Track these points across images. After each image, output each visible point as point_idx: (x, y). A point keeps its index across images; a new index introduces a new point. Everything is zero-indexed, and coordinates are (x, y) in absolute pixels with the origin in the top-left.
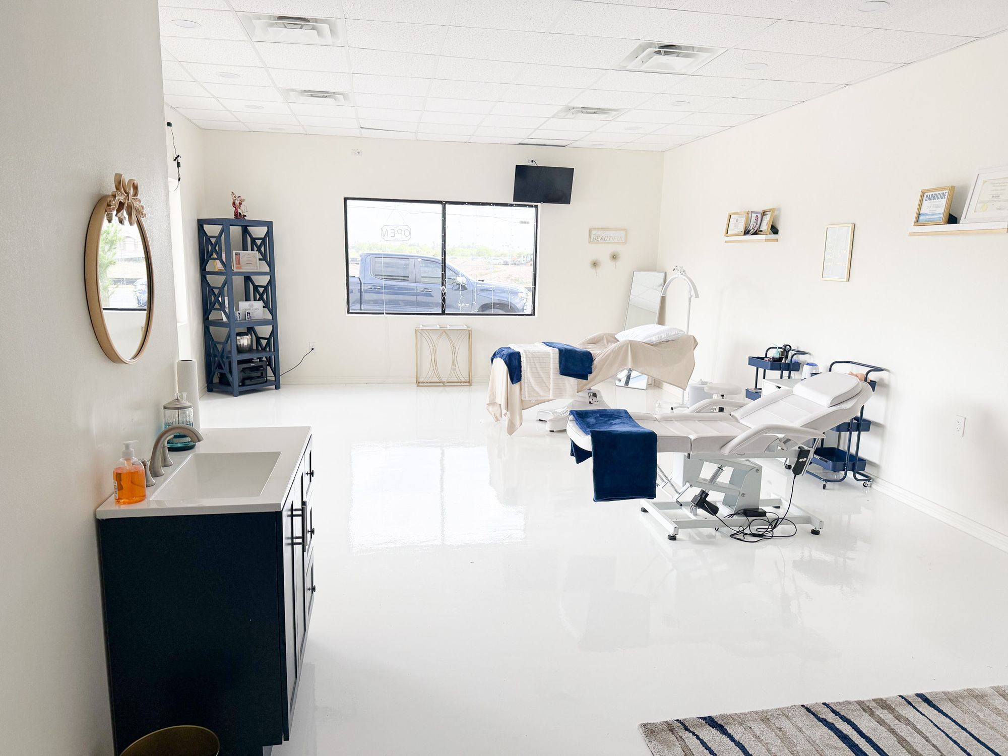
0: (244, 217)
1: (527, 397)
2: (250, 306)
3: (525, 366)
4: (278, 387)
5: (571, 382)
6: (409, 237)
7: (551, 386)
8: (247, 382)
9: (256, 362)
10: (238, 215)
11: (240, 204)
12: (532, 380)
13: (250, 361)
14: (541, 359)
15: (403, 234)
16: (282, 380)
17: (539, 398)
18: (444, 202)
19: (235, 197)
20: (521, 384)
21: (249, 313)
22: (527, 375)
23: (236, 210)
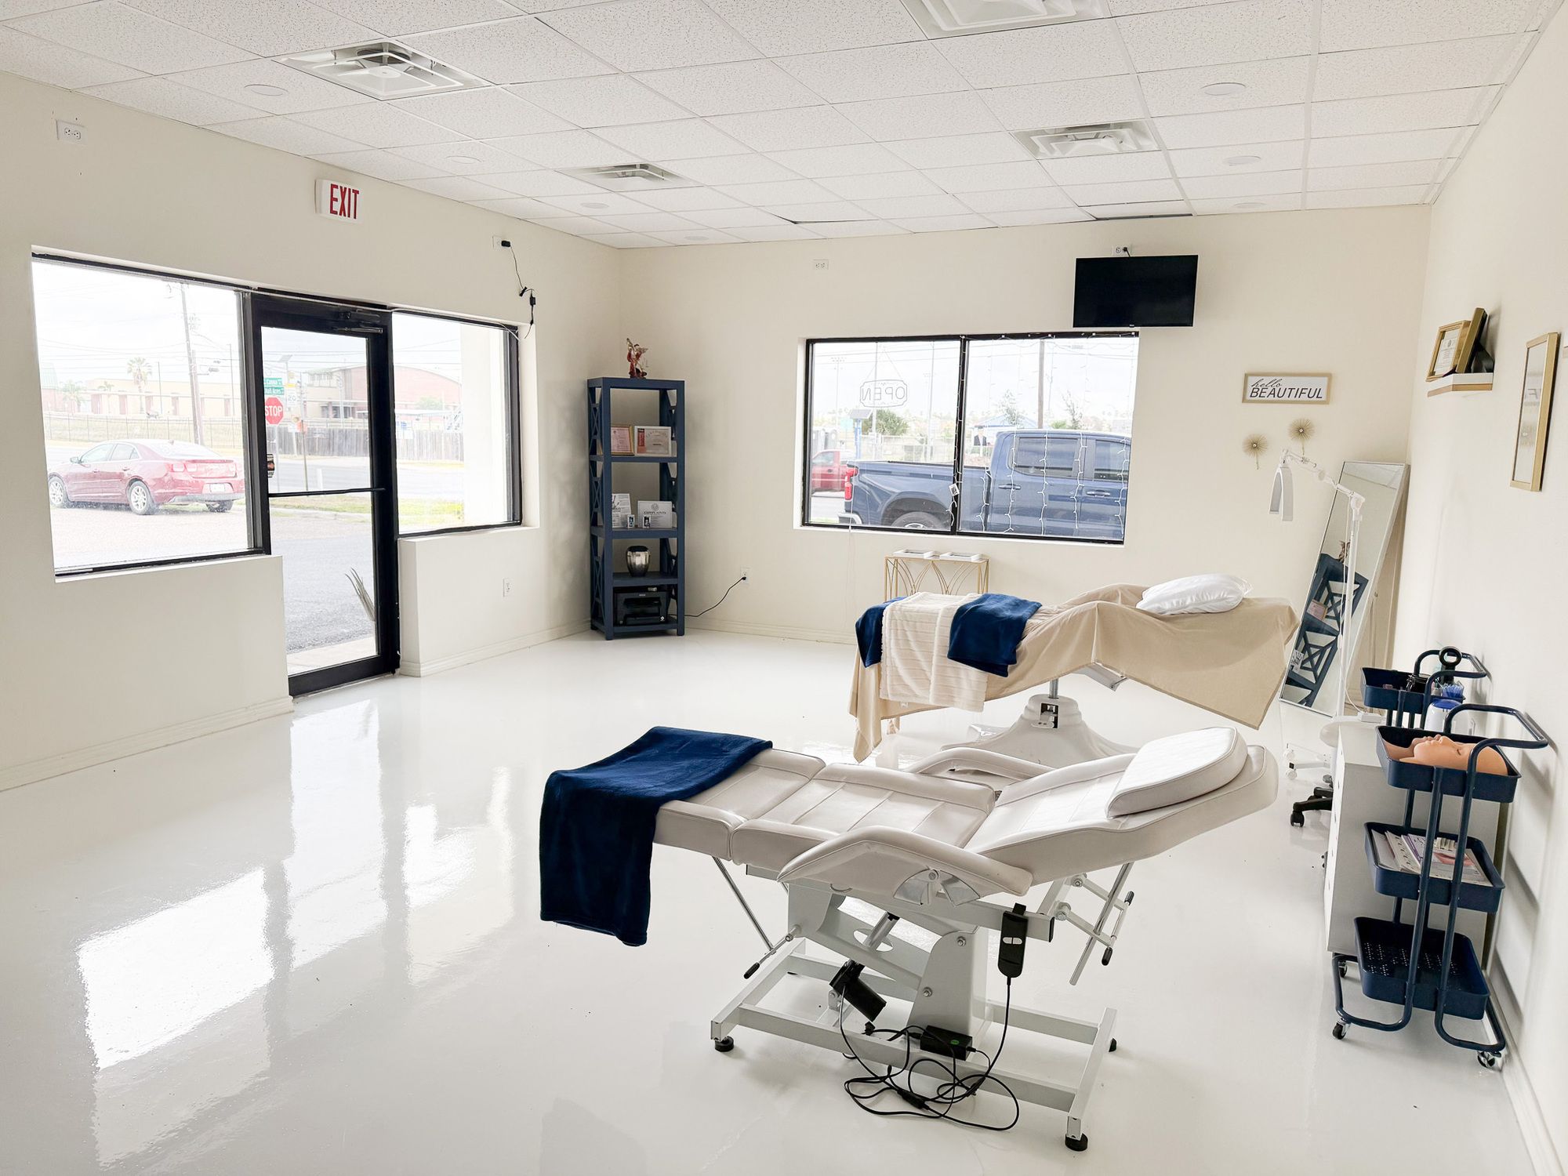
0: (643, 375)
1: (890, 696)
2: (653, 507)
3: (887, 636)
4: (681, 633)
5: (971, 675)
6: (904, 399)
7: (933, 679)
8: (631, 620)
9: (651, 591)
10: (635, 372)
11: (638, 356)
12: (898, 663)
13: (644, 589)
14: (918, 624)
15: (894, 394)
16: (687, 622)
17: (914, 700)
18: (964, 337)
19: (631, 346)
20: (879, 670)
21: (648, 519)
22: (890, 654)
23: (632, 365)
